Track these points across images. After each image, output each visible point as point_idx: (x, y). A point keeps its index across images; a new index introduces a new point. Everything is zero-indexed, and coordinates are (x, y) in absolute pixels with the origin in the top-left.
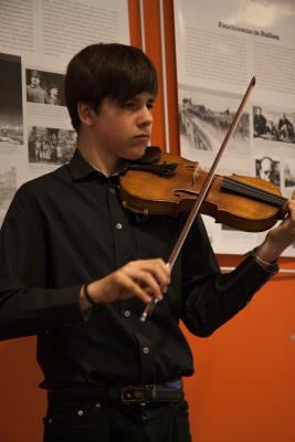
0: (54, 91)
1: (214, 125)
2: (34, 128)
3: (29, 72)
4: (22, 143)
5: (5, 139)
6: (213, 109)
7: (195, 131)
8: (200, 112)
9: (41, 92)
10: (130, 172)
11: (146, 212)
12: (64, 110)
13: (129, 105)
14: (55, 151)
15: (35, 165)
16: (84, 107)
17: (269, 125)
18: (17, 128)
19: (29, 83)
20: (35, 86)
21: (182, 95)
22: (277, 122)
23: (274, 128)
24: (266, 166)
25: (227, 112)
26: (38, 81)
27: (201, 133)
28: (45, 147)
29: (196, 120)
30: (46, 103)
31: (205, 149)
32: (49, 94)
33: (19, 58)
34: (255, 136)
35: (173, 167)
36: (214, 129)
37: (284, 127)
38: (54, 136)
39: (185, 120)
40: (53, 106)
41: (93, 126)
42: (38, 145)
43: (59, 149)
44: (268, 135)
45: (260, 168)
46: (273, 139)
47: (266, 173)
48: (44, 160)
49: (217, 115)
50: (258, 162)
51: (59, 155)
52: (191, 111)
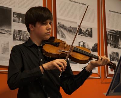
0: (21, 19)
1: (67, 31)
2: (15, 30)
3: (14, 13)
4: (11, 34)
5: (6, 33)
6: (66, 26)
7: (61, 32)
8: (63, 27)
9: (17, 19)
10: (46, 44)
11: (50, 57)
12: (24, 25)
13: (44, 24)
14: (20, 37)
15: (15, 41)
16: (31, 25)
17: (83, 31)
18: (10, 30)
19: (13, 16)
20: (15, 17)
21: (58, 21)
22: (85, 30)
23: (84, 32)
24: (82, 44)
25: (71, 27)
26: (16, 16)
27: (63, 33)
28: (18, 36)
29: (62, 29)
30: (18, 22)
31: (64, 38)
32: (19, 20)
33: (11, 9)
34: (79, 35)
35: (59, 43)
36: (67, 32)
37: (87, 32)
38: (20, 32)
39: (58, 29)
40: (20, 23)
41: (34, 31)
42: (16, 35)
43: (22, 37)
44: (82, 34)
45: (80, 44)
46: (84, 36)
47: (82, 46)
48: (17, 40)
49: (68, 28)
50: (79, 43)
51: (22, 38)
52: (60, 26)
